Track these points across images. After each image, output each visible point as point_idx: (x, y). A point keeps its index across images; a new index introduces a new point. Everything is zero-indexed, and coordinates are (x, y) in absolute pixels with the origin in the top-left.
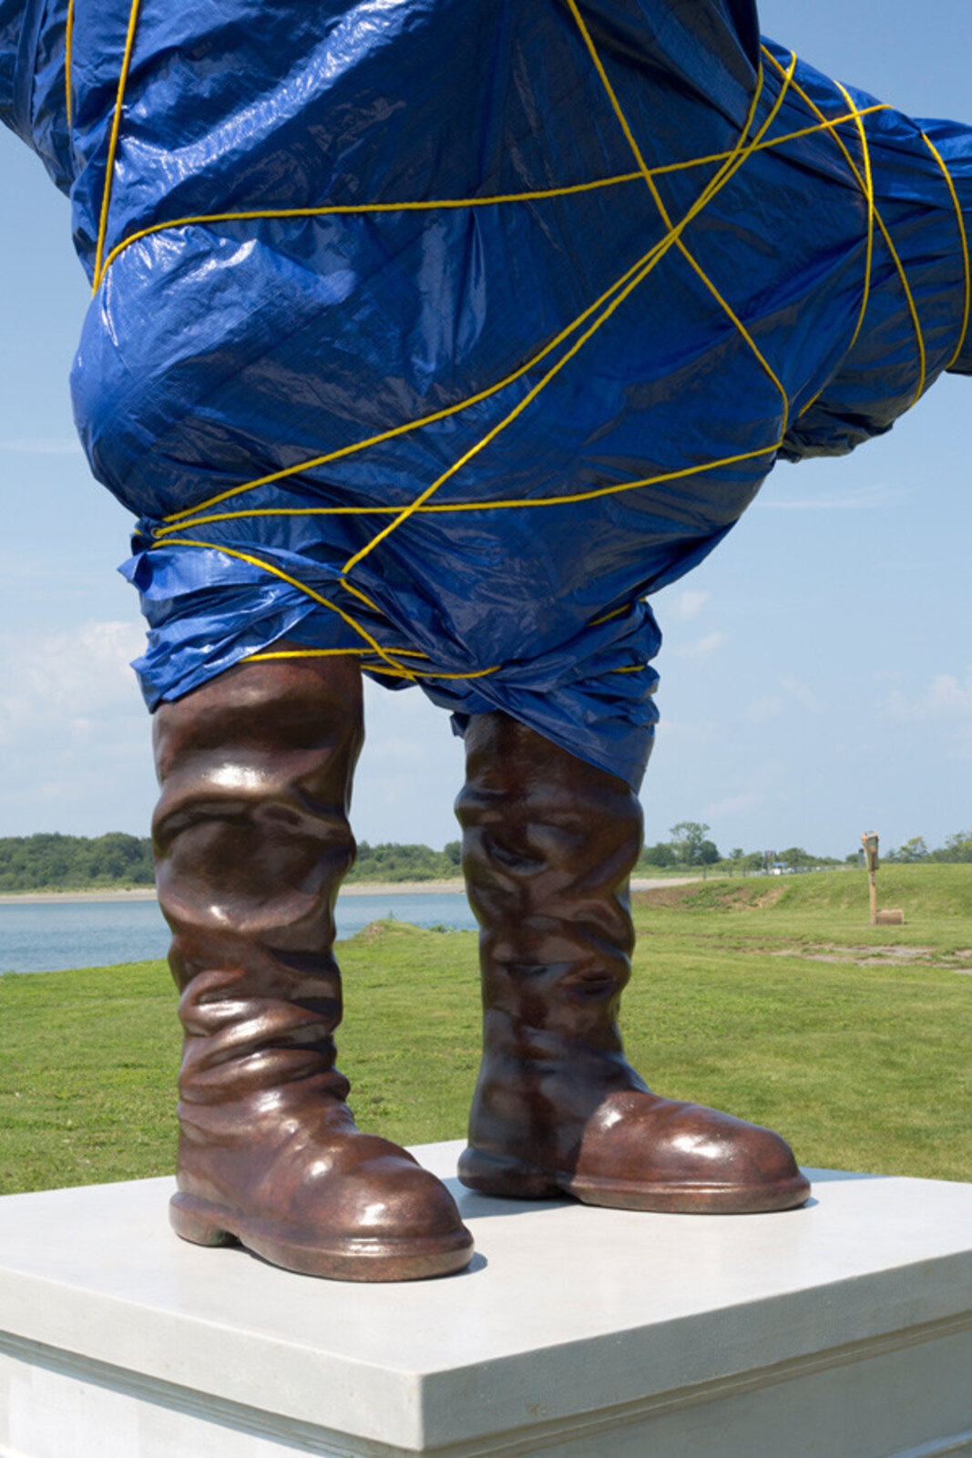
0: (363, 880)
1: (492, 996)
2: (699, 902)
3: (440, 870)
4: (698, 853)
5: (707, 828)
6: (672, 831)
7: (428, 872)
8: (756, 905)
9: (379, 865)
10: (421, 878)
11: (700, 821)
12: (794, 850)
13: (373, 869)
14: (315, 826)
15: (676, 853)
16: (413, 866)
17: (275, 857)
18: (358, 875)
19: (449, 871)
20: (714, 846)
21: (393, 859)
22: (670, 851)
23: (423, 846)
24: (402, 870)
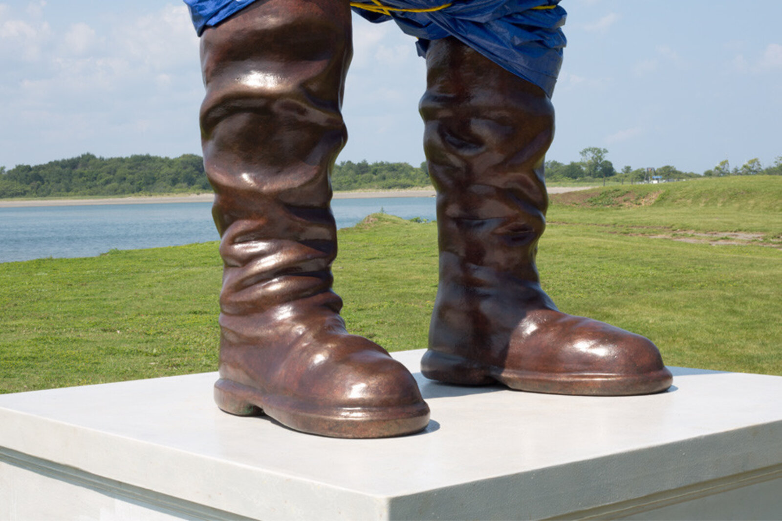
0: (364, 188)
1: (445, 242)
2: (600, 202)
3: (418, 180)
4: (599, 169)
5: (606, 151)
6: (582, 153)
7: (409, 182)
8: (640, 204)
9: (375, 177)
10: (404, 186)
11: (601, 147)
12: (668, 167)
13: (371, 180)
14: (317, 116)
15: (584, 169)
16: (399, 178)
17: (288, 138)
18: (360, 184)
19: (423, 182)
20: (611, 164)
21: (384, 173)
22: (580, 168)
23: (405, 163)
24: (391, 181)
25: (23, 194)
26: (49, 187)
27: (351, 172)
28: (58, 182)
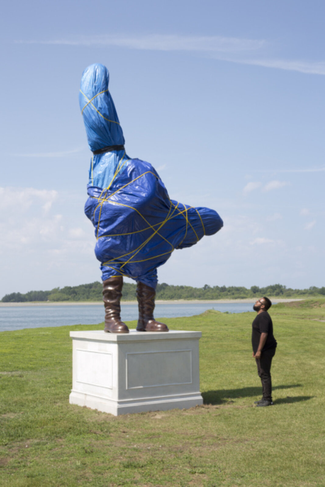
0: (223, 298)
2: (304, 306)
3: (249, 295)
7: (245, 296)
8: (320, 307)
9: (229, 293)
10: (243, 298)
13: (227, 295)
16: (240, 294)
18: (222, 297)
19: (252, 296)
21: (233, 291)
23: (243, 287)
24: (236, 295)
25: (67, 300)
26: (79, 297)
27: (218, 291)
28: (83, 294)
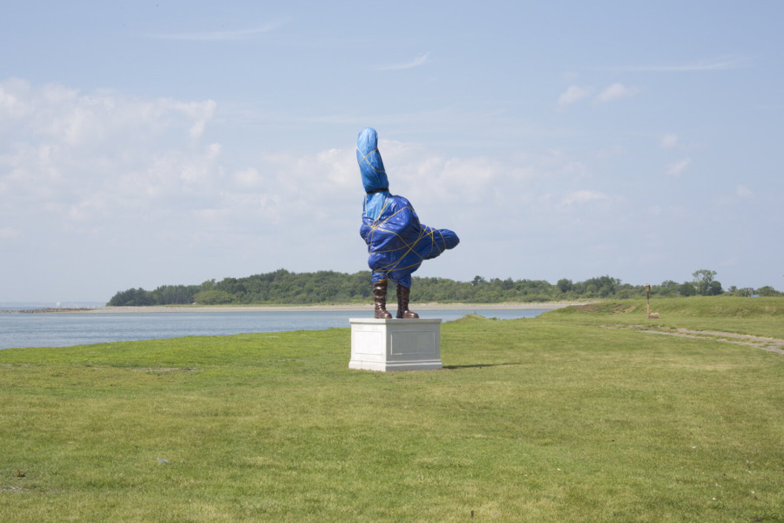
0: (508, 301)
3: (554, 296)
4: (709, 288)
5: (715, 273)
6: (694, 275)
7: (546, 296)
9: (518, 292)
10: (542, 300)
11: (712, 270)
12: (767, 287)
13: (515, 294)
15: (696, 288)
16: (538, 293)
18: (506, 298)
19: (559, 297)
20: (720, 284)
21: (526, 289)
22: (692, 287)
23: (544, 281)
24: (532, 296)
25: (229, 302)
26: (251, 296)
27: (498, 288)
28: (258, 292)
